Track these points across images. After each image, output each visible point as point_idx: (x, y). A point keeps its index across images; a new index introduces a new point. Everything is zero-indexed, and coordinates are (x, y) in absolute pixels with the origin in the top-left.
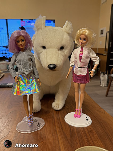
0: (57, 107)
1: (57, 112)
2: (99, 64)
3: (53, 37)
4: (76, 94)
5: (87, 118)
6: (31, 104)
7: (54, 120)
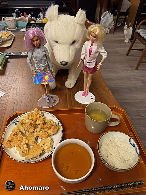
0: (69, 86)
1: (69, 89)
2: (106, 58)
3: (65, 33)
4: (85, 80)
5: (92, 96)
6: (48, 88)
7: (67, 97)
